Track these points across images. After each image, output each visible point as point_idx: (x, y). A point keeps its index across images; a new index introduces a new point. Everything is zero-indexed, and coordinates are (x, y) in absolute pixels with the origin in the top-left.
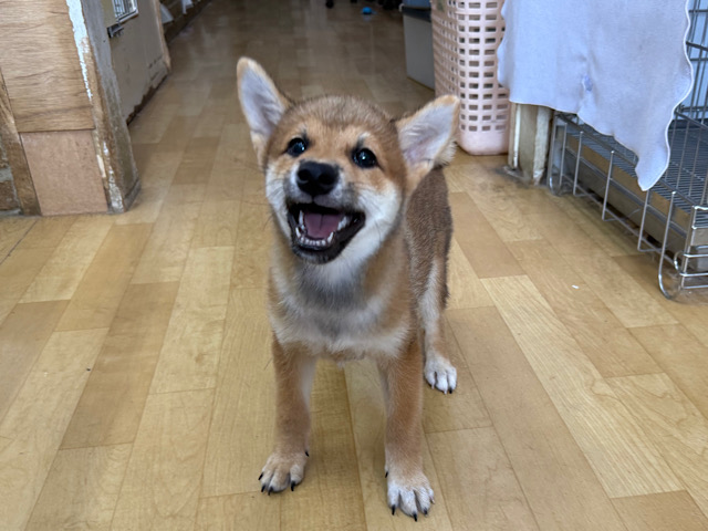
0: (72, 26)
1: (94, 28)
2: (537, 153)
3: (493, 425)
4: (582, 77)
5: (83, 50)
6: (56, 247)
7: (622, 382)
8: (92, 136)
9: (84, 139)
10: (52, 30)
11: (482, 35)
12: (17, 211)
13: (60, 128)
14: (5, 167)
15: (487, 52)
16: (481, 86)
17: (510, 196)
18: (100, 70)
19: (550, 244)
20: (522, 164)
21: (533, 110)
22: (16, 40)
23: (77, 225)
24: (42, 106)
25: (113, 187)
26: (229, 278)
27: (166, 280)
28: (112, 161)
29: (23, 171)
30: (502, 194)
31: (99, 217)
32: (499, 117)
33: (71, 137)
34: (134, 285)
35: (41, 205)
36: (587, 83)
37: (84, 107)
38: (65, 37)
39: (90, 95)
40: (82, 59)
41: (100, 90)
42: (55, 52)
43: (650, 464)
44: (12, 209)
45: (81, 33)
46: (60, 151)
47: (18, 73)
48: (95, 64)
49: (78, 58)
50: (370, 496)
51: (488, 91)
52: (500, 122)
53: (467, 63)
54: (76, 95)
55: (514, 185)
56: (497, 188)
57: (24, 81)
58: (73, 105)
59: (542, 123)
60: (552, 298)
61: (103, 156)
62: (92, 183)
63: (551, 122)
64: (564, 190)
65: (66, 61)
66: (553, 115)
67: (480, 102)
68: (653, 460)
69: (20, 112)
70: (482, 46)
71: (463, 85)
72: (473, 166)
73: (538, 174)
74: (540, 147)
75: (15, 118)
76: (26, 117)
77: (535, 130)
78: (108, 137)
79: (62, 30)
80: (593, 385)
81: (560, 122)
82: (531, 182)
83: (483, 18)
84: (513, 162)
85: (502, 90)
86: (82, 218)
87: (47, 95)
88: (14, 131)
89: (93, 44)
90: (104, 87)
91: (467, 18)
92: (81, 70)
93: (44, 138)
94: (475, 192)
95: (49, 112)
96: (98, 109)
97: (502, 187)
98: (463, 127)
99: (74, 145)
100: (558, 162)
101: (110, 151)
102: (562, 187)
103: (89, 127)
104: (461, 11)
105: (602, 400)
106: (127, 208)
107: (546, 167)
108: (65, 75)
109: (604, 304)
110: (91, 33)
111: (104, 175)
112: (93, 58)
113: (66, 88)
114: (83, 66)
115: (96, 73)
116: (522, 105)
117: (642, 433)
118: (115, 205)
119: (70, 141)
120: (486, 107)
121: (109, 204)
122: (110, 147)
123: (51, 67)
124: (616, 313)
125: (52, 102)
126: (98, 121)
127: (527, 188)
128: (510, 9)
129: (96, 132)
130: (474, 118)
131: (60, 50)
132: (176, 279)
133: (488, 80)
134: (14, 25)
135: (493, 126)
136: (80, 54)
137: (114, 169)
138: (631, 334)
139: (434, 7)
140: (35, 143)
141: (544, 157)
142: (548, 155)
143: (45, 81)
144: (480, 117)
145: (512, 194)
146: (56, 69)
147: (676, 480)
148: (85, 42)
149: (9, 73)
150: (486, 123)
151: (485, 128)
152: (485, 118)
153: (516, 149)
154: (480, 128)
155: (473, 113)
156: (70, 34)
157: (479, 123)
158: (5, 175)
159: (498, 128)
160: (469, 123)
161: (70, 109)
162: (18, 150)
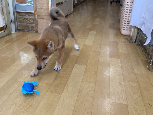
1: (53, 2)
3: (95, 83)
5: (50, 5)
7: (127, 82)
8: (49, 20)
9: (48, 21)
10: (46, 1)
11: (128, 11)
12: (34, 32)
13: (44, 18)
17: (126, 44)
19: (129, 54)
20: (132, 38)
29: (37, 25)
30: (125, 43)
33: (46, 20)
35: (38, 31)
36: (143, 23)
40: (50, 7)
42: (46, 5)
43: (123, 98)
44: (34, 31)
46: (43, 22)
47: (39, 8)
50: (66, 89)
53: (125, 16)
54: (48, 13)
55: (129, 42)
56: (124, 42)
57: (40, 9)
58: (47, 14)
59: (136, 30)
60: (123, 64)
63: (138, 30)
65: (47, 7)
67: (126, 24)
68: (124, 97)
69: (38, 14)
70: (128, 13)
71: (123, 21)
72: (122, 37)
73: (134, 41)
74: (135, 35)
75: (37, 15)
76: (39, 15)
79: (47, 1)
80: (120, 81)
81: (140, 31)
83: (129, 8)
84: (130, 38)
88: (37, 18)
89: (52, 4)
91: (126, 7)
93: (41, 19)
94: (119, 42)
95: (43, 15)
98: (122, 29)
99: (46, 22)
105: (120, 84)
107: (136, 40)
108: (47, 9)
109: (133, 68)
113: (46, 11)
114: (50, 8)
117: (125, 92)
119: (45, 21)
120: (127, 26)
123: (44, 8)
124: (134, 70)
125: (44, 13)
127: (131, 43)
129: (50, 20)
130: (124, 28)
136: (50, 6)
138: (135, 74)
140: (39, 20)
141: (136, 37)
143: (43, 10)
144: (126, 28)
146: (45, 8)
147: (126, 102)
148: (51, 4)
149: (38, 8)
150: (127, 29)
151: (126, 30)
152: (127, 28)
153: (131, 35)
154: (125, 30)
155: (124, 26)
156: (49, 2)
157: (125, 29)
158: (34, 25)
159: (129, 30)
160: (123, 28)
161: (46, 15)
162: (37, 21)
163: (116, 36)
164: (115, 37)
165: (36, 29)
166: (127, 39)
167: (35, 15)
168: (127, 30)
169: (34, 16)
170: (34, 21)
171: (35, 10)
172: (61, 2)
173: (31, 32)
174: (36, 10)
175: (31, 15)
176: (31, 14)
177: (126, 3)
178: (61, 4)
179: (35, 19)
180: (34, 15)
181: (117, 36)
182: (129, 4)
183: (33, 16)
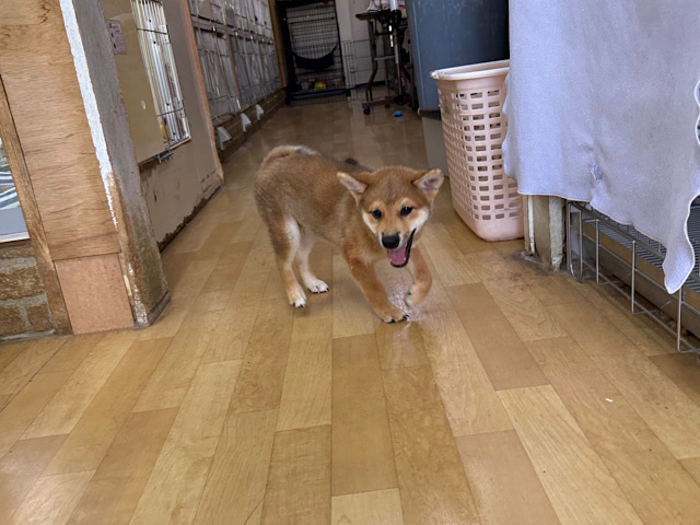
0: (98, 164)
1: (120, 163)
2: (552, 240)
4: (590, 166)
5: (108, 184)
6: (75, 370)
8: (119, 258)
9: (112, 261)
10: (82, 169)
11: (487, 132)
12: (52, 331)
13: (88, 254)
14: (41, 292)
15: (493, 147)
16: (490, 178)
17: (528, 285)
18: (126, 199)
19: (575, 343)
20: (540, 251)
21: (544, 200)
22: (51, 181)
23: (102, 344)
24: (74, 235)
25: (138, 304)
26: (229, 400)
27: (167, 406)
28: (138, 280)
29: (57, 295)
30: (520, 283)
31: (124, 333)
32: (511, 205)
33: (100, 261)
34: (134, 414)
35: (73, 325)
36: (597, 172)
37: (111, 234)
38: (93, 173)
39: (115, 223)
40: (108, 192)
41: (125, 217)
42: (84, 187)
44: (47, 330)
45: (106, 169)
46: (90, 275)
47: (52, 208)
48: (120, 195)
49: (104, 191)
51: (498, 182)
52: (513, 209)
54: (103, 224)
55: (533, 273)
56: (515, 277)
57: (58, 216)
58: (101, 233)
59: (555, 212)
60: (582, 416)
61: (129, 276)
62: (120, 301)
63: (564, 209)
64: (586, 276)
65: (94, 194)
66: (565, 204)
67: (491, 193)
69: (54, 243)
70: (488, 142)
71: (473, 179)
72: (490, 253)
73: (556, 260)
74: (556, 234)
75: (50, 248)
76: (59, 246)
77: (549, 218)
78: (134, 259)
79: (90, 168)
81: (574, 209)
82: (551, 268)
83: (486, 117)
84: (530, 248)
85: (511, 181)
86: (109, 335)
87: (78, 226)
88: (49, 260)
89: (119, 178)
90: (129, 214)
91: (471, 118)
92: (107, 201)
93: (75, 263)
94: (491, 283)
95: (80, 240)
96: (123, 235)
97: (520, 276)
98: (477, 217)
99: (102, 268)
100: (576, 248)
101: (135, 272)
102: (584, 273)
103: (115, 251)
104: (465, 113)
106: (152, 323)
107: (565, 253)
108: (93, 207)
109: (646, 424)
110: (116, 168)
111: (130, 294)
112: (119, 190)
113: (94, 218)
114: (109, 197)
115: (121, 202)
116: (533, 196)
118: (140, 320)
119: (98, 265)
120: (498, 197)
121: (135, 320)
122: (135, 268)
123: (80, 201)
124: (661, 438)
125: (83, 231)
126: (123, 245)
127: (547, 275)
128: (510, 107)
129: (122, 254)
130: (487, 208)
131: (89, 185)
132: (176, 405)
133: (496, 172)
134: (49, 168)
135: (507, 214)
136: (106, 187)
137: (138, 287)
139: (442, 110)
140: (67, 269)
141: (561, 243)
142: (565, 241)
143: (77, 213)
144: (492, 207)
145: (531, 282)
146: (86, 202)
148: (111, 176)
149: (44, 210)
150: (499, 212)
151: (498, 217)
152: (497, 207)
153: (531, 235)
154: (493, 217)
155: (485, 203)
156: (97, 170)
157: (492, 212)
158: (42, 299)
159: (511, 215)
160: (482, 213)
161: (98, 236)
162: (52, 276)
163: (461, 256)
164: (457, 260)
165: (55, 315)
166: (516, 257)
167: (36, 248)
168: (500, 216)
169: (37, 255)
170: (36, 278)
171: (35, 225)
172: (161, 155)
173: (35, 339)
174: (40, 221)
175: (19, 256)
176: (13, 250)
177: (470, 101)
178: (163, 160)
179: (42, 267)
180: (31, 249)
181: (464, 253)
182: (485, 100)
183: (29, 256)
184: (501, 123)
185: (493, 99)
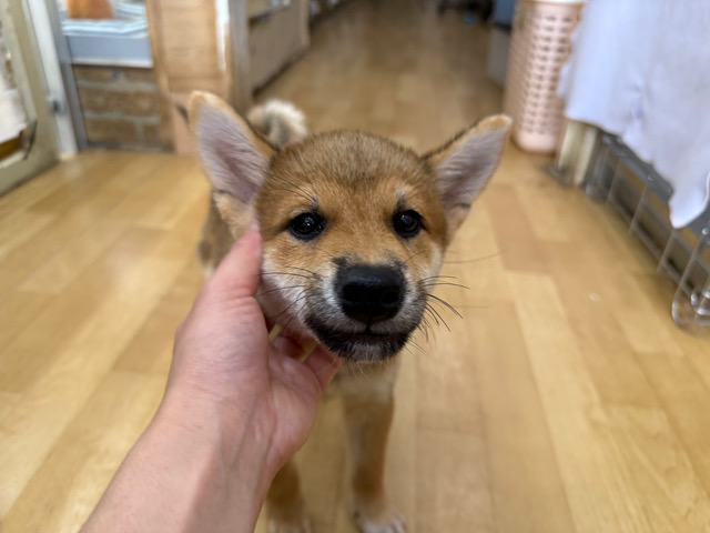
0: (216, 14)
1: (236, 13)
2: (579, 163)
4: (633, 106)
10: (203, 15)
12: (161, 149)
35: (178, 147)
36: (637, 111)
37: (216, 76)
40: (222, 40)
41: (233, 64)
48: (232, 46)
58: (208, 75)
59: (590, 140)
63: (598, 139)
65: (208, 40)
66: (601, 133)
69: (173, 74)
76: (176, 78)
77: (583, 144)
79: (209, 15)
82: (572, 185)
85: (560, 104)
88: (166, 88)
89: (234, 29)
95: (192, 77)
96: (228, 79)
100: (598, 172)
107: (587, 176)
110: (233, 19)
112: (231, 40)
113: (205, 61)
115: (232, 52)
126: (228, 89)
127: (567, 188)
133: (550, 93)
135: (547, 131)
141: (586, 166)
150: (542, 128)
151: (540, 132)
152: (542, 124)
153: (563, 153)
154: (535, 131)
156: (214, 20)
157: (535, 127)
158: (154, 120)
159: (552, 133)
161: (206, 77)
165: (165, 135)
166: (545, 169)
167: (157, 76)
169: (157, 83)
170: (154, 102)
174: (163, 53)
175: (143, 80)
177: (544, 22)
182: (558, 24)
183: (151, 82)
184: (566, 49)
185: (565, 25)
